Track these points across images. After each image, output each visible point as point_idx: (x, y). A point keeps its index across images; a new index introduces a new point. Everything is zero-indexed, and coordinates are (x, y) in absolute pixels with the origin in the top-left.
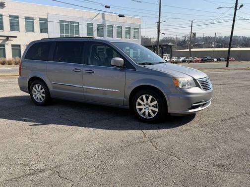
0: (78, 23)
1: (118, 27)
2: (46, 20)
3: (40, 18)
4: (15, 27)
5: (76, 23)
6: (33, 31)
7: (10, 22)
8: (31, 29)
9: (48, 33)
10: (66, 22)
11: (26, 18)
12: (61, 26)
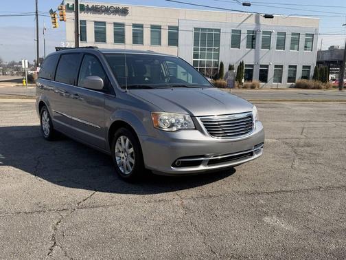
0: (219, 30)
1: (279, 33)
2: (177, 28)
3: (169, 27)
4: (139, 39)
5: (216, 30)
6: (160, 44)
7: (133, 33)
8: (158, 40)
9: (178, 46)
10: (203, 29)
11: (153, 27)
12: (196, 35)
